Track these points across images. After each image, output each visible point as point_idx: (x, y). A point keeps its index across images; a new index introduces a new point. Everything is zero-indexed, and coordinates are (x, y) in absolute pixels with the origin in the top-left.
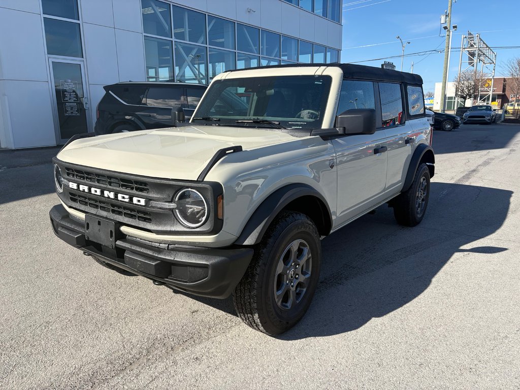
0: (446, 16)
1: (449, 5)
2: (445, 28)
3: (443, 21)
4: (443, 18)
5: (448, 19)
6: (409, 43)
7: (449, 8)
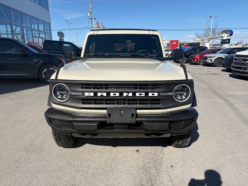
0: (90, 13)
1: (91, 9)
2: (91, 18)
3: (89, 15)
4: (89, 14)
5: (91, 15)
6: (71, 23)
7: (91, 10)
